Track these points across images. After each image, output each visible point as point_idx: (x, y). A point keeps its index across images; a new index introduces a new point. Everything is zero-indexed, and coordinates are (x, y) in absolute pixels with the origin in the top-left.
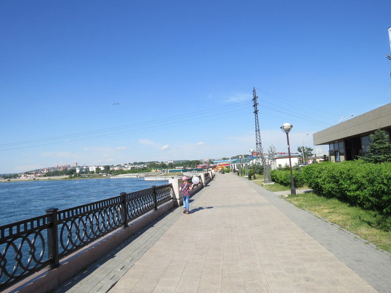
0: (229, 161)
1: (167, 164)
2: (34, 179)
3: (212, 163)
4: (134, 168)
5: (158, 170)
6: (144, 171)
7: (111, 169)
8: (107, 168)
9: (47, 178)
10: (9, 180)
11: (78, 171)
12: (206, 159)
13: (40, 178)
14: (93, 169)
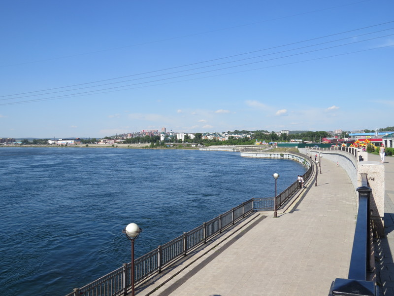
0: (376, 134)
1: (279, 135)
2: (113, 146)
3: (347, 136)
4: (233, 137)
5: (264, 143)
6: (246, 142)
7: (203, 138)
8: (199, 136)
9: (126, 145)
10: (87, 146)
11: (162, 138)
12: (338, 131)
13: (120, 145)
14: (181, 136)
